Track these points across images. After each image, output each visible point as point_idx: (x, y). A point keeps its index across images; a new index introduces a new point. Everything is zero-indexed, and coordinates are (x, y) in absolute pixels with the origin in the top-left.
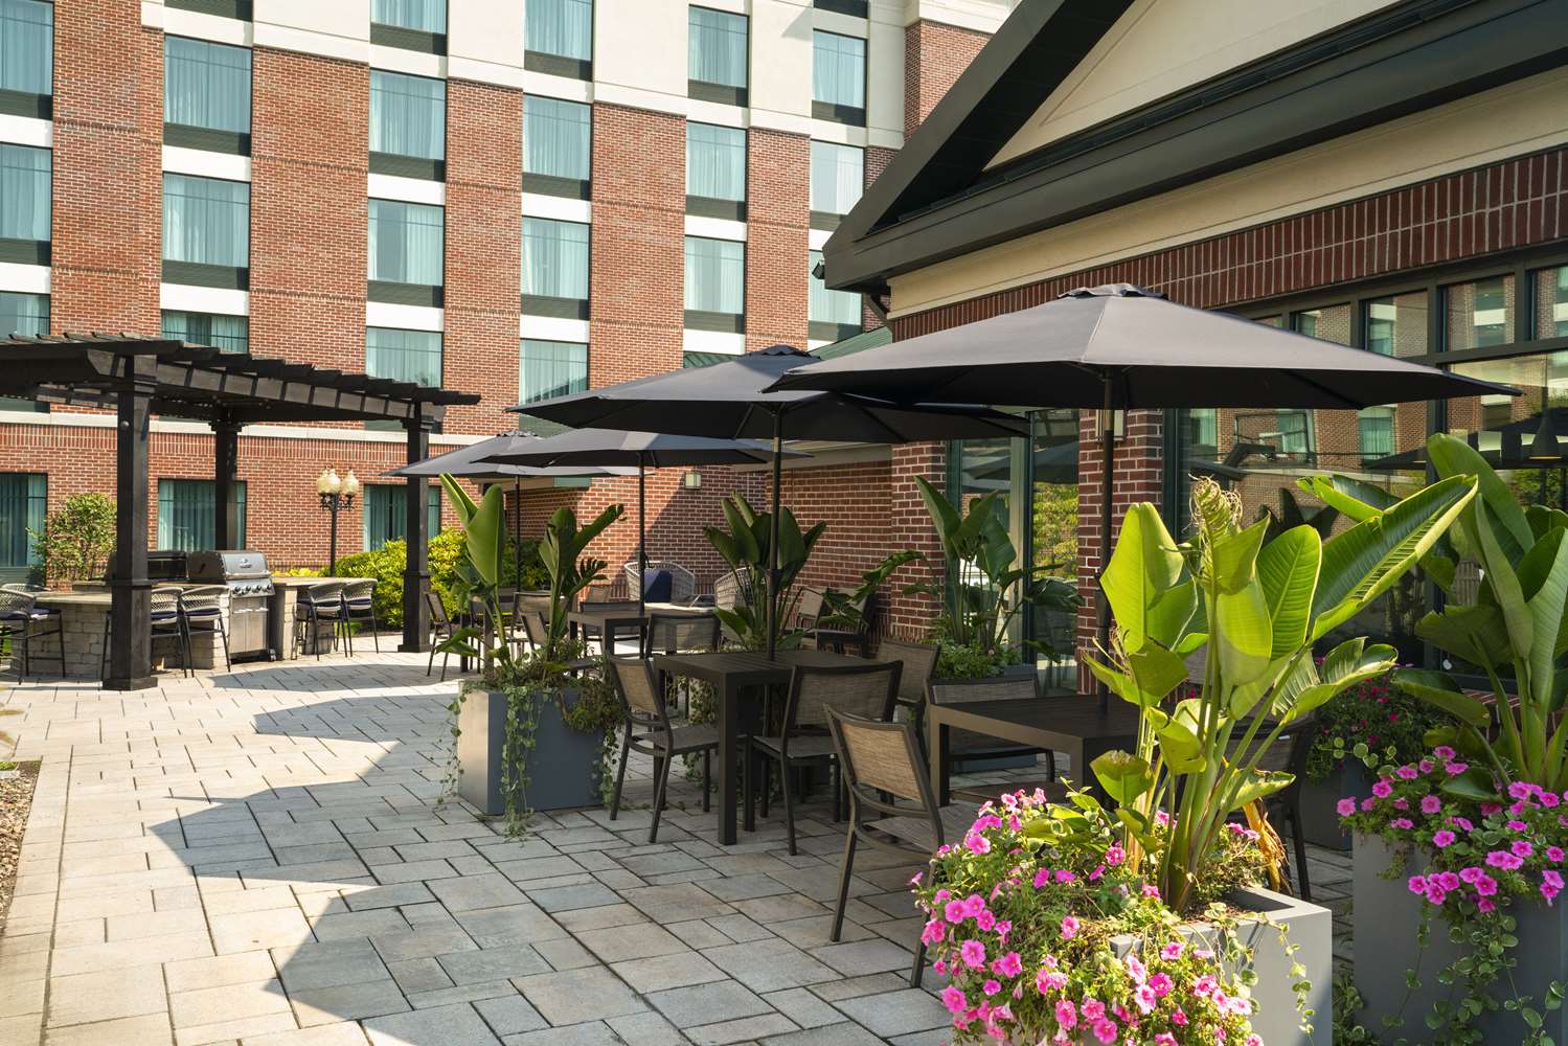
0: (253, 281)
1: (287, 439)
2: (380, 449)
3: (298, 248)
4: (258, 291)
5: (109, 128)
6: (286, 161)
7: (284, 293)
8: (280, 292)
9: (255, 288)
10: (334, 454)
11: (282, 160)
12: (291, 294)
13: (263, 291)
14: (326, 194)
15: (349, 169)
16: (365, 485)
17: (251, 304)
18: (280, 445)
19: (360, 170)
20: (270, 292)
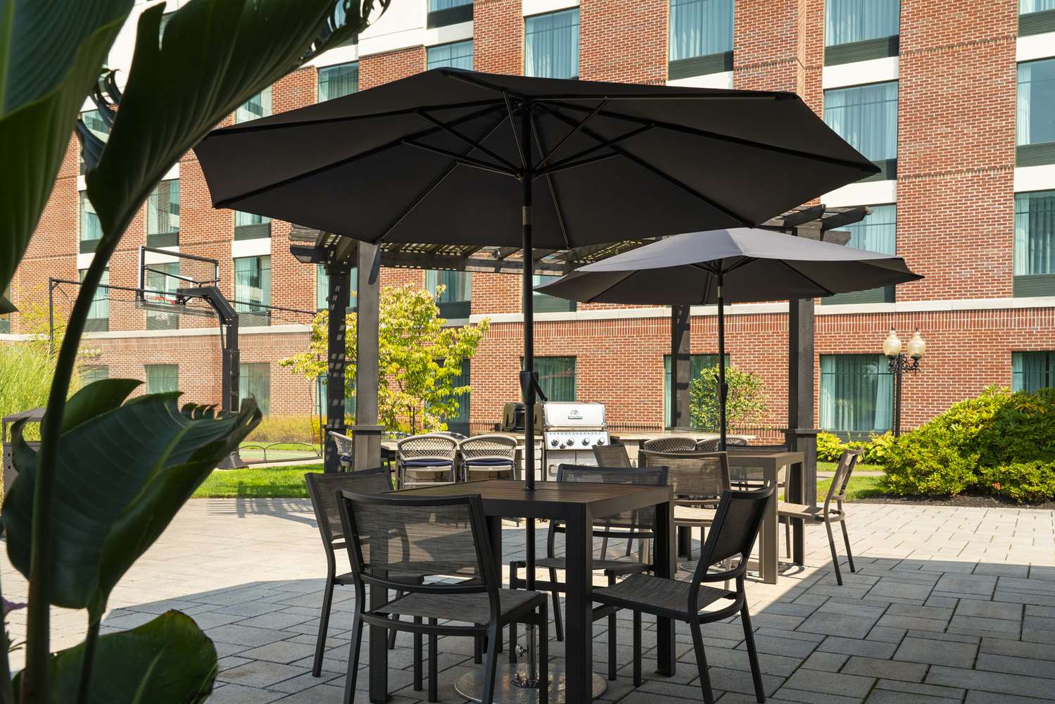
0: (900, 169)
1: (933, 312)
2: (1030, 315)
3: (944, 130)
4: (905, 177)
5: (774, 63)
6: (931, 50)
7: (929, 175)
8: (925, 175)
9: (902, 175)
10: (981, 324)
11: (928, 50)
12: (936, 174)
13: (909, 177)
14: (972, 71)
15: (996, 39)
16: (1013, 353)
17: (898, 191)
18: (926, 319)
19: (1007, 38)
20: (916, 176)
